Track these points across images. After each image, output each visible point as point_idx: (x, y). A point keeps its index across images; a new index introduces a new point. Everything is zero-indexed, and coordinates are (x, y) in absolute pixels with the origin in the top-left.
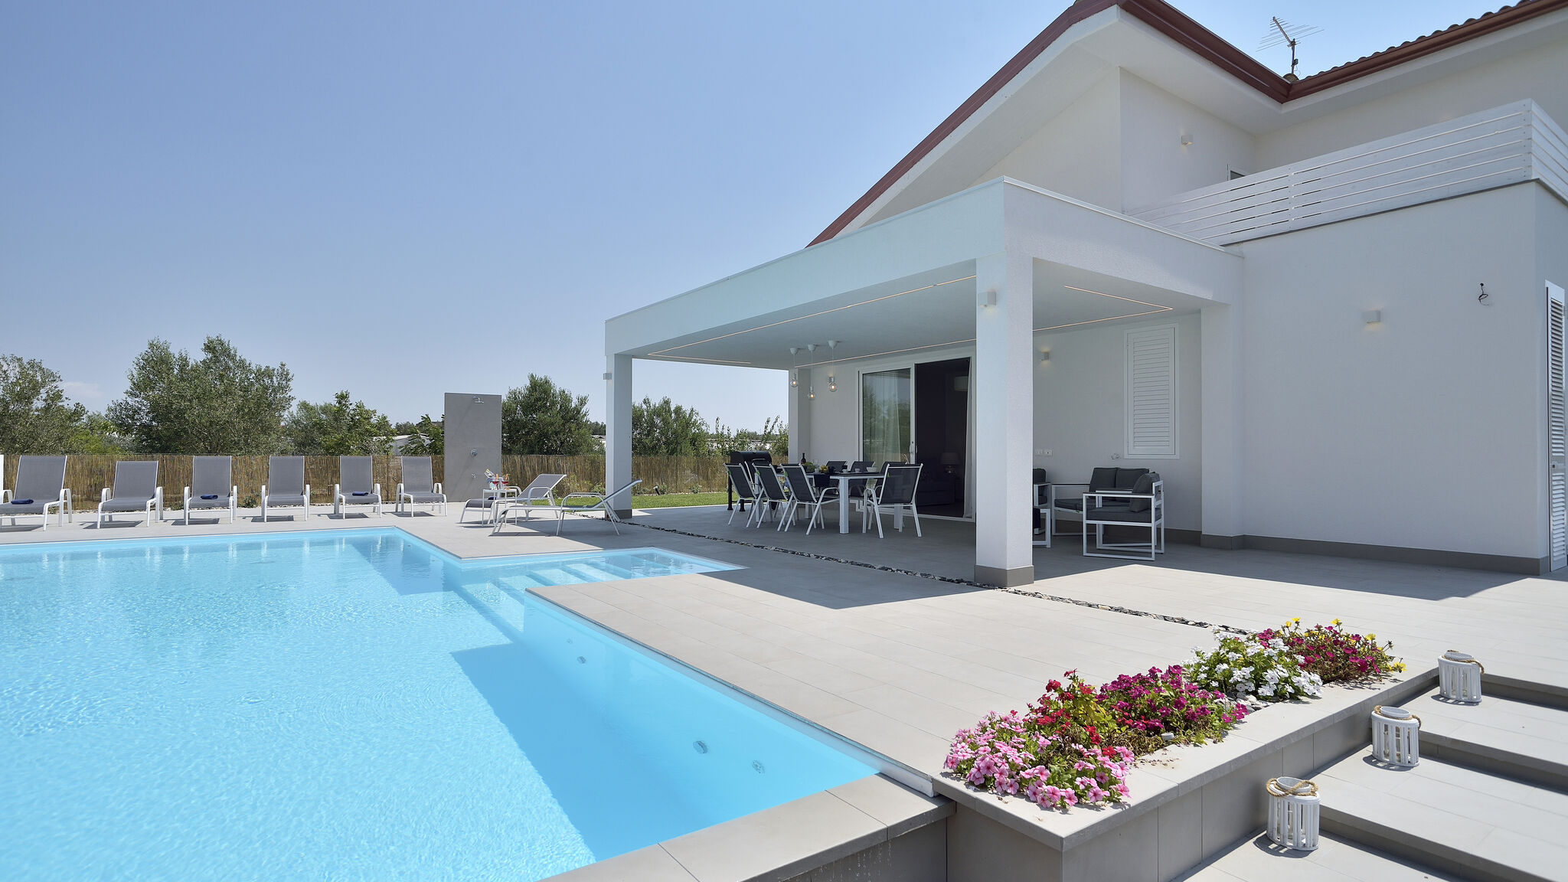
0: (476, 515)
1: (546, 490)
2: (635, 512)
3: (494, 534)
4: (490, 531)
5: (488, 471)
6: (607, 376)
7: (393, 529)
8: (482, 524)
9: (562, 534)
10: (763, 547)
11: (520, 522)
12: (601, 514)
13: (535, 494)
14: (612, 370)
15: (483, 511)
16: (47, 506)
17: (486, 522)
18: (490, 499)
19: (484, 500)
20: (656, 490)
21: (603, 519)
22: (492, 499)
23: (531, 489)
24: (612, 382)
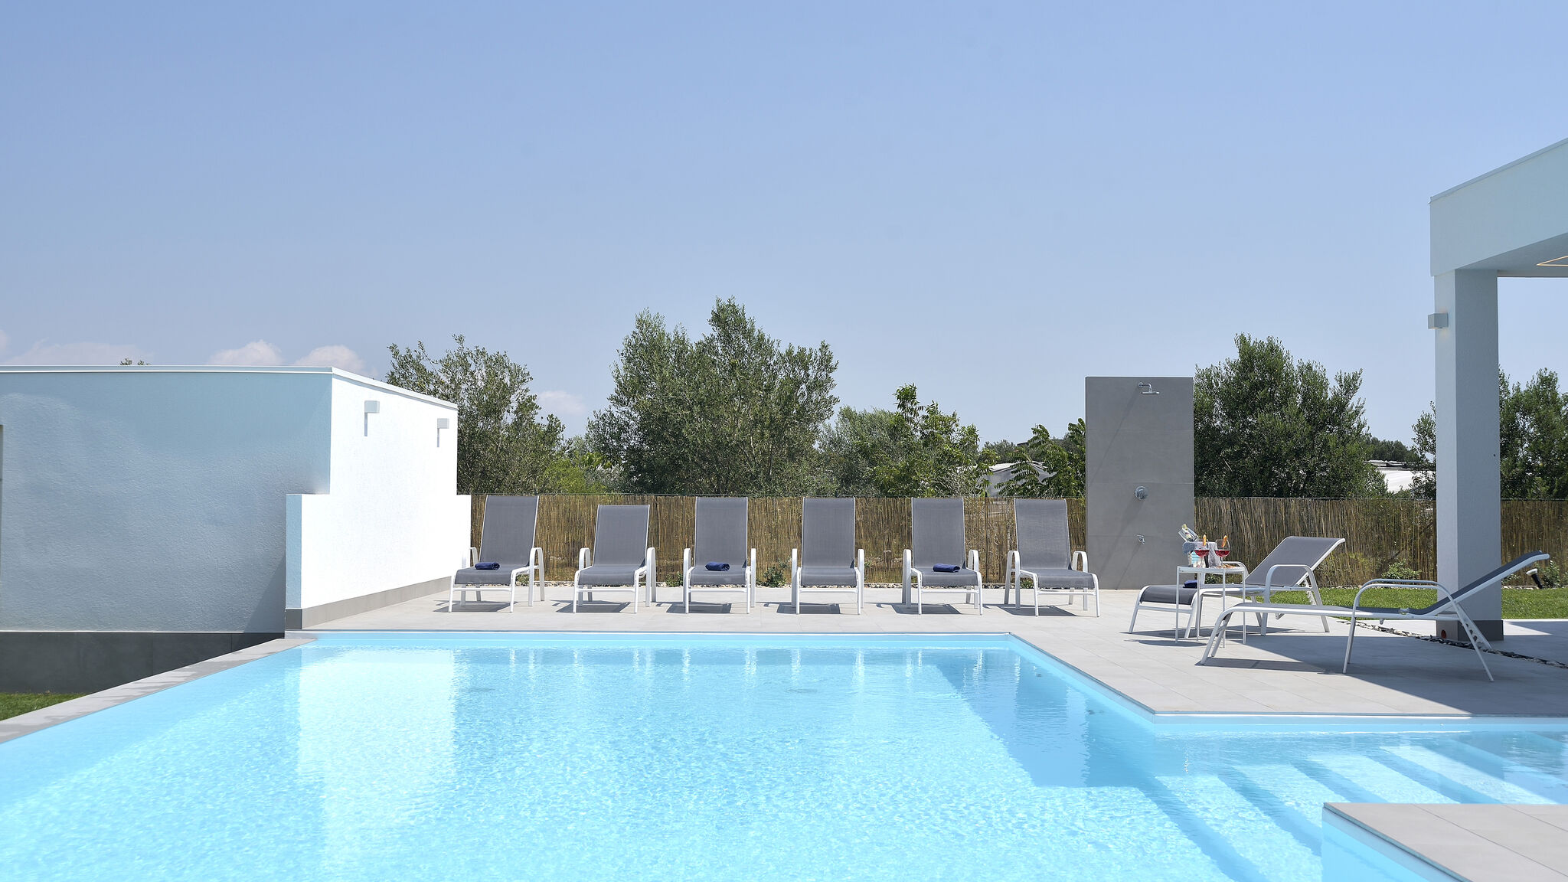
0: (1163, 618)
1: (1302, 571)
2: (1510, 629)
3: (1209, 662)
4: (1199, 653)
5: (1185, 529)
6: (1438, 321)
7: (1006, 638)
8: (1173, 638)
9: (1355, 671)
11: (1257, 636)
12: (1426, 627)
13: (1280, 578)
14: (1450, 306)
15: (1178, 611)
16: (514, 573)
17: (1182, 633)
18: (1188, 586)
19: (1178, 588)
20: (1534, 576)
21: (1432, 639)
22: (1194, 585)
23: (1272, 567)
24: (1449, 333)
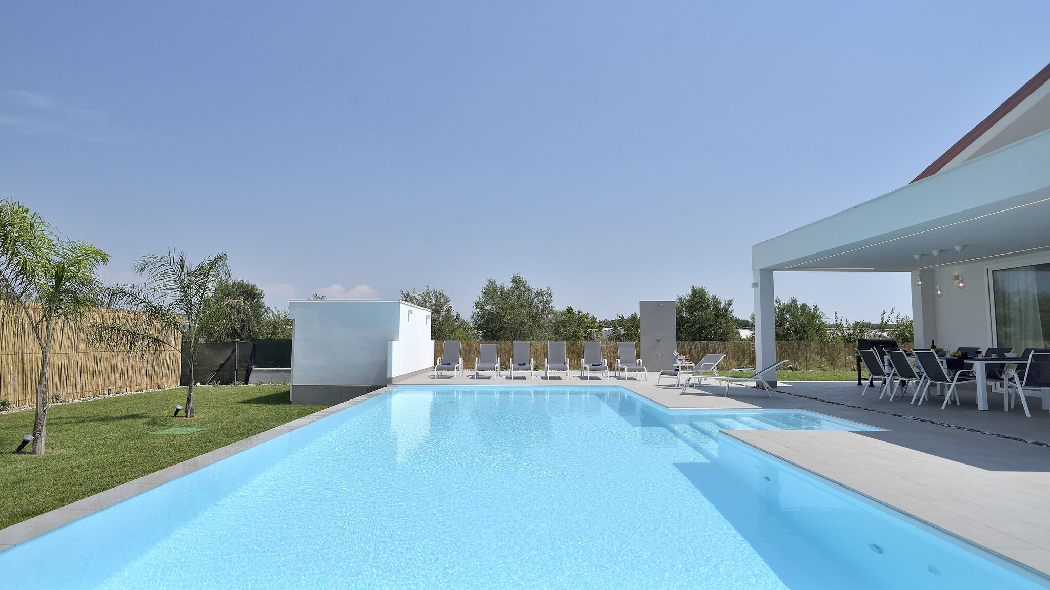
0: (668, 380)
1: (713, 365)
2: (779, 384)
3: (684, 394)
4: (680, 391)
5: (675, 352)
6: (755, 285)
7: (618, 387)
8: (672, 387)
9: (729, 396)
10: (900, 416)
11: (699, 386)
12: (753, 384)
13: (706, 368)
14: (758, 281)
15: (673, 378)
16: (456, 366)
17: (674, 385)
18: (676, 370)
19: (673, 371)
20: (790, 367)
21: (754, 387)
22: (678, 370)
23: (703, 364)
24: (758, 289)
